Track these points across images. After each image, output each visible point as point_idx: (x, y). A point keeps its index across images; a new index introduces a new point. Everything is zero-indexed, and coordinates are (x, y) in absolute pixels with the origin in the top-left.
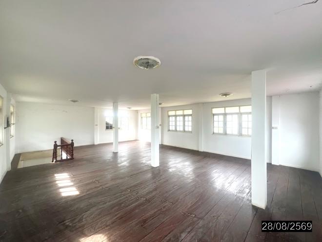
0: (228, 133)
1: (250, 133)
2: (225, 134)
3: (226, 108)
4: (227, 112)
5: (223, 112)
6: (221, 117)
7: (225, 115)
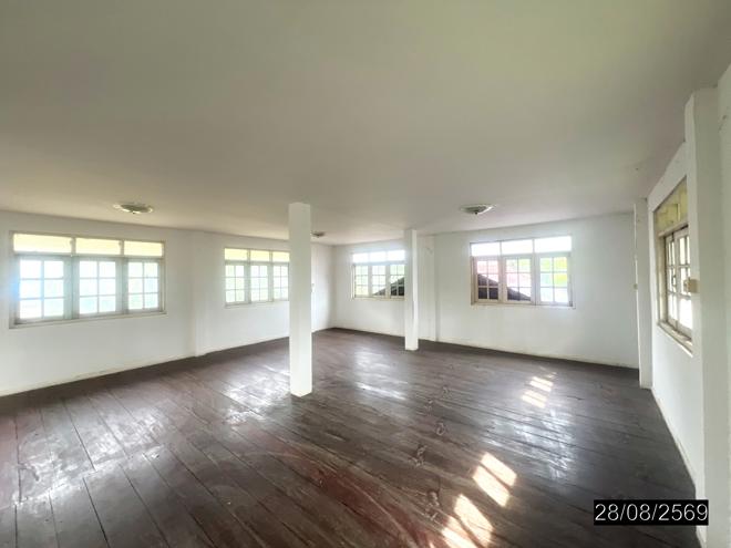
0: (253, 300)
1: (286, 295)
2: (249, 302)
3: (253, 252)
4: (252, 259)
5: (245, 258)
6: (240, 269)
7: (248, 264)
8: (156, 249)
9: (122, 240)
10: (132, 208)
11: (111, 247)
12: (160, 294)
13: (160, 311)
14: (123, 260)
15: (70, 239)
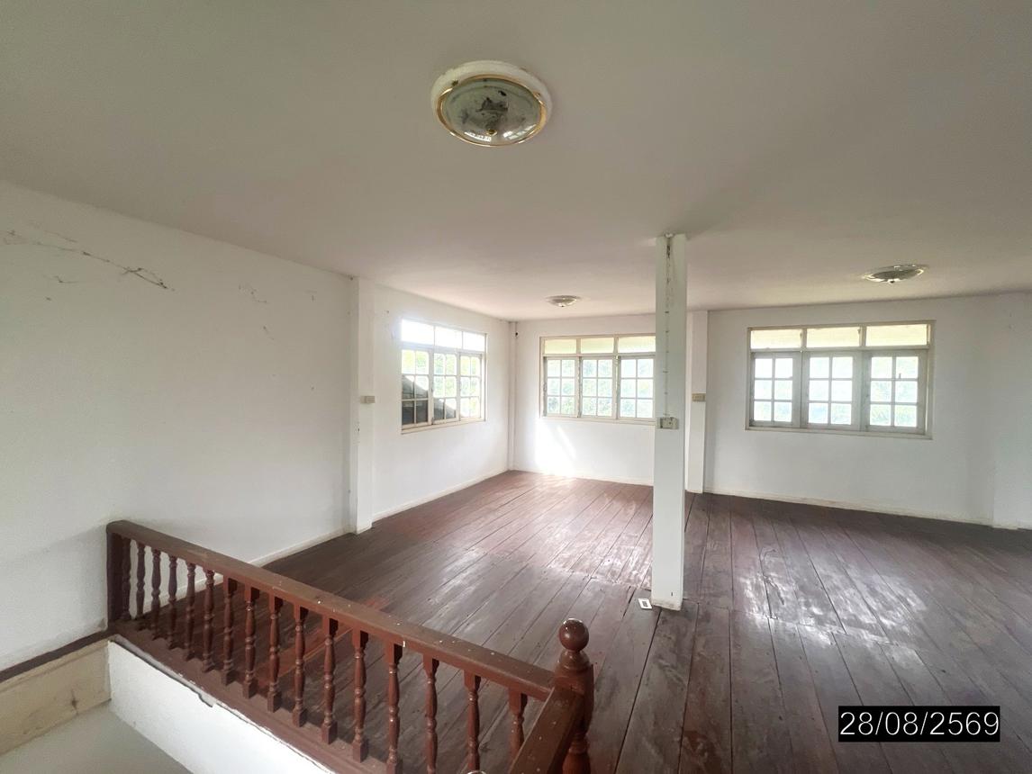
8: (917, 335)
9: (863, 327)
10: (888, 275)
11: (847, 337)
12: (921, 406)
13: (920, 433)
14: (864, 354)
15: (800, 331)
